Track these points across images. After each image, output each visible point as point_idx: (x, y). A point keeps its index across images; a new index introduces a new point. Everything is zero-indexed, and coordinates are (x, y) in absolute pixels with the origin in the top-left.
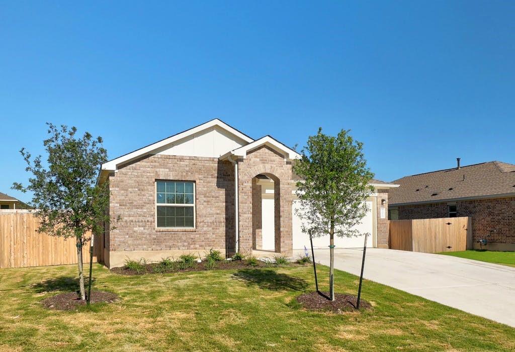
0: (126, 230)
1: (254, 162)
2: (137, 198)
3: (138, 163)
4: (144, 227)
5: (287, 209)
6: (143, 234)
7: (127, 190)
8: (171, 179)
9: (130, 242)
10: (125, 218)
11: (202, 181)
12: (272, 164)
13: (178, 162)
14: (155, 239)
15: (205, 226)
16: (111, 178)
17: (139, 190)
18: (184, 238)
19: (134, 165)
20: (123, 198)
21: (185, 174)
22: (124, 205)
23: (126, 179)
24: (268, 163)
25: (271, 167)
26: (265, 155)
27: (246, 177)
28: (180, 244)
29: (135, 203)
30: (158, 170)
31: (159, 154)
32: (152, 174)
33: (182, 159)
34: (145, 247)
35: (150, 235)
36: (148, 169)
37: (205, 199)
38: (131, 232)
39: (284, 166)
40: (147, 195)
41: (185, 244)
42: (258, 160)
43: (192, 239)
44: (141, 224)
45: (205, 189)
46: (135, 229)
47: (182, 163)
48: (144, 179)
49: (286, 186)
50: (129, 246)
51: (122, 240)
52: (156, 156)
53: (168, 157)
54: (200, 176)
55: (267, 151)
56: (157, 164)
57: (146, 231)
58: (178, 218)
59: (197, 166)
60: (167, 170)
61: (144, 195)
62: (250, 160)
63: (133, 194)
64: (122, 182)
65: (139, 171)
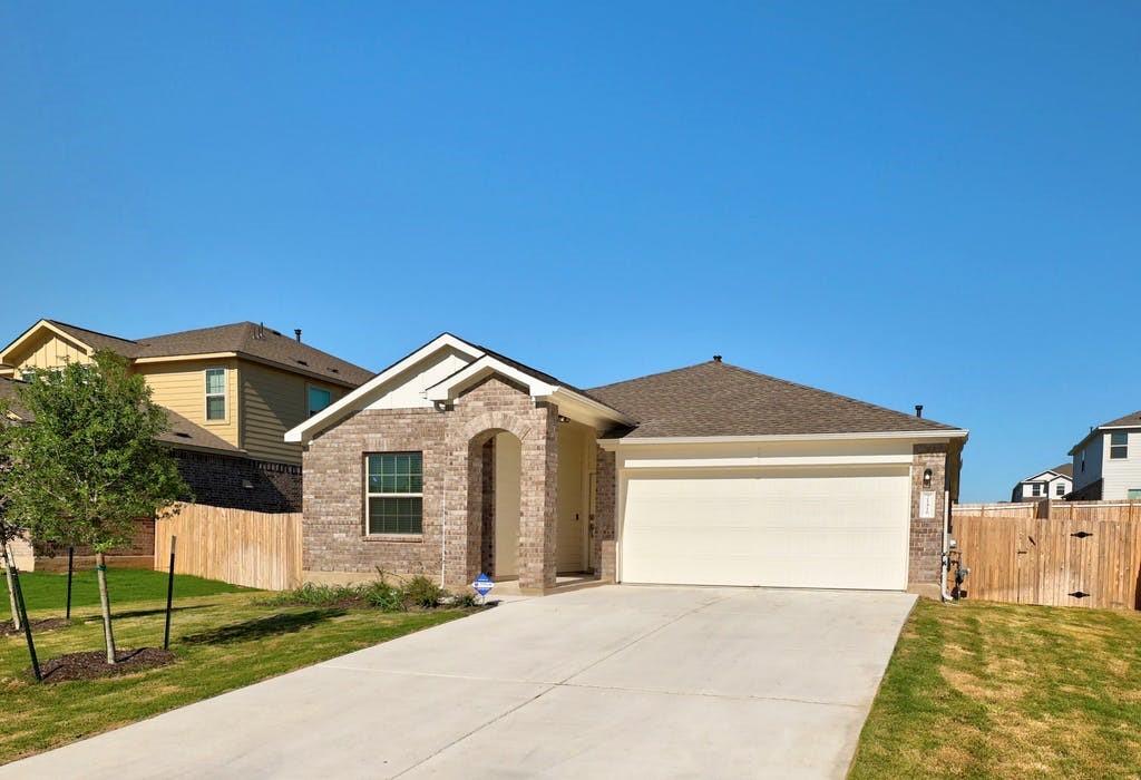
0: (323, 537)
1: (473, 409)
2: (337, 485)
3: (340, 427)
4: (347, 532)
5: (533, 498)
6: (345, 544)
7: (325, 473)
8: (385, 450)
9: (328, 557)
10: (323, 518)
11: (431, 451)
12: (508, 409)
13: (395, 421)
14: (361, 553)
15: (436, 532)
16: (304, 454)
17: (340, 472)
18: (403, 553)
19: (333, 431)
20: (320, 485)
21: (405, 440)
22: (320, 497)
23: (323, 454)
24: (499, 409)
25: (505, 416)
26: (494, 394)
27: (457, 441)
28: (397, 563)
29: (335, 493)
30: (366, 436)
31: (369, 408)
32: (358, 445)
33: (401, 414)
34: (347, 565)
35: (354, 545)
36: (354, 436)
37: (436, 483)
38: (329, 540)
39: (531, 412)
40: (352, 480)
41: (405, 563)
42: (481, 404)
43: (415, 554)
44: (343, 527)
45: (437, 465)
46: (336, 536)
47: (401, 421)
48: (346, 453)
49: (533, 452)
50: (326, 564)
51: (318, 552)
52: (363, 413)
53: (380, 413)
54: (429, 443)
55: (498, 384)
56: (364, 426)
57: (348, 539)
58: (403, 518)
59: (424, 425)
60: (379, 435)
61: (347, 480)
62: (466, 406)
63: (333, 479)
64: (319, 459)
65: (341, 441)
